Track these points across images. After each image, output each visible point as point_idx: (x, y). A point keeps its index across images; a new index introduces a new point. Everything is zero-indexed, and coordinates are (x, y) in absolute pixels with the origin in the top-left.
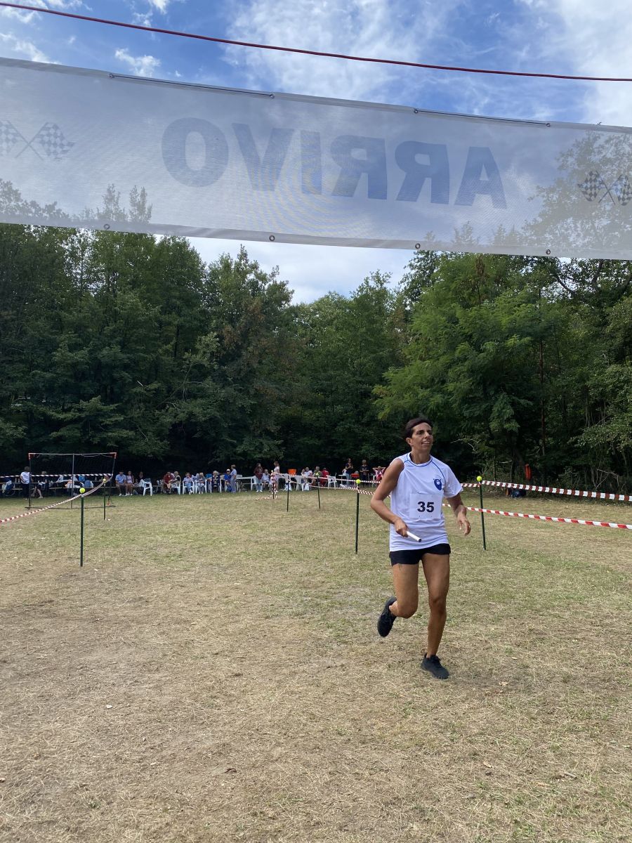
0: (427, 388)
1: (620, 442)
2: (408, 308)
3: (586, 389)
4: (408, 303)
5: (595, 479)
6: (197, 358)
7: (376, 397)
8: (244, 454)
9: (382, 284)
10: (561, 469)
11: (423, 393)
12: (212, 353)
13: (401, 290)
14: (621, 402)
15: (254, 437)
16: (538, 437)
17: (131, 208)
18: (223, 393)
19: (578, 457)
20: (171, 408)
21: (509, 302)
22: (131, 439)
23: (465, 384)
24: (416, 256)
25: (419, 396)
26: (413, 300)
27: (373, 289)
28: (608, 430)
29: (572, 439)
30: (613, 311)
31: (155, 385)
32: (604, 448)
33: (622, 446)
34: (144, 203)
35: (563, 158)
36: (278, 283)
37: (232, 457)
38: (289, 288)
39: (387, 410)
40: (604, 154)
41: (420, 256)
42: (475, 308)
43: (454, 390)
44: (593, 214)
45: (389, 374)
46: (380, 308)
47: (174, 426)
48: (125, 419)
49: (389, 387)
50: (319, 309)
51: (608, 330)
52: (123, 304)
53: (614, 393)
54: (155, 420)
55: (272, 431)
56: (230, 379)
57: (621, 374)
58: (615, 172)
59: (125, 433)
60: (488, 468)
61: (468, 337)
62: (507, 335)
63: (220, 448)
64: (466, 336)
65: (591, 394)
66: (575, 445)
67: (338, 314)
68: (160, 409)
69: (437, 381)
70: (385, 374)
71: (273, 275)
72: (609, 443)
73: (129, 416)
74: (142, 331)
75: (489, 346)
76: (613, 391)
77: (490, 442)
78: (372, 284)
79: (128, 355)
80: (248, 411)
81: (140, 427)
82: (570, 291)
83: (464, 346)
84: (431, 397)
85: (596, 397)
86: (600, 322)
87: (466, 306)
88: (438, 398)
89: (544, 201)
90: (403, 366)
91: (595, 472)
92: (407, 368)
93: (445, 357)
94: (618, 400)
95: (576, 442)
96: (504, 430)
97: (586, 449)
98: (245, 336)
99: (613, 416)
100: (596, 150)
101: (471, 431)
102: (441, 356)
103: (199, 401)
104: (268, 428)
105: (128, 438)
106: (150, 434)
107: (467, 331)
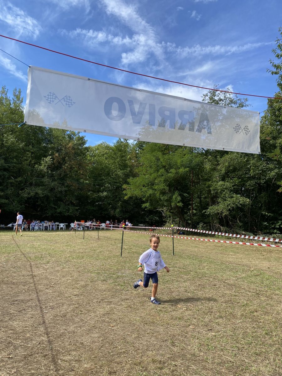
0: (146, 187)
1: (223, 213)
2: (137, 152)
3: (210, 191)
4: (137, 149)
5: (212, 228)
6: (42, 167)
7: (125, 189)
8: (60, 213)
9: (126, 141)
10: (198, 224)
11: (144, 189)
12: (48, 166)
13: (134, 144)
14: (224, 197)
15: (66, 205)
16: (190, 209)
17: (13, 97)
18: (53, 184)
19: (206, 218)
20: (27, 190)
21: (181, 153)
22: (6, 204)
23: (162, 186)
24: (141, 130)
25: (143, 190)
26: (140, 148)
27: (123, 142)
28: (218, 208)
29: (204, 211)
30: (221, 160)
31: (19, 179)
32: (216, 215)
33: (224, 214)
34: (20, 95)
35: (204, 97)
36: (81, 136)
37: (55, 214)
38: (86, 139)
39: (129, 196)
40: (220, 97)
41: (143, 130)
42: (167, 155)
43: (158, 188)
44: (215, 120)
45: (130, 180)
46: (125, 151)
47: (28, 198)
48: (4, 194)
49: (130, 185)
50: (98, 149)
51: (219, 167)
52: (7, 141)
53: (221, 193)
54: (18, 195)
55: (74, 203)
56: (56, 178)
57: (224, 185)
58: (224, 104)
59: (3, 201)
60: (169, 222)
61: (164, 167)
62: (179, 167)
63: (49, 209)
64: (163, 166)
65: (212, 193)
66: (205, 214)
67: (106, 152)
68: (22, 190)
69: (150, 184)
70: (128, 180)
71: (79, 133)
72: (218, 213)
73: (6, 193)
74: (15, 154)
75: (173, 171)
76: (221, 192)
77: (171, 211)
78: (122, 140)
79: (8, 164)
80: (64, 193)
81: (11, 198)
82: (205, 150)
83: (162, 170)
84: (148, 191)
85: (214, 194)
86: (216, 164)
87: (164, 154)
88: (151, 192)
89: (196, 113)
90: (136, 176)
91: (212, 225)
92: (138, 178)
93: (154, 174)
94: (222, 196)
95: (205, 212)
96: (177, 206)
97: (209, 216)
98: (64, 159)
99: (220, 202)
100: (217, 95)
101: (163, 206)
102: (152, 173)
103: (41, 187)
104: (73, 201)
105: (5, 203)
106: (16, 202)
107: (163, 164)
